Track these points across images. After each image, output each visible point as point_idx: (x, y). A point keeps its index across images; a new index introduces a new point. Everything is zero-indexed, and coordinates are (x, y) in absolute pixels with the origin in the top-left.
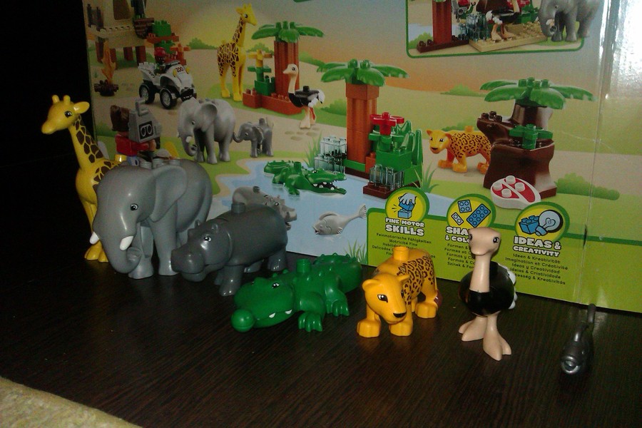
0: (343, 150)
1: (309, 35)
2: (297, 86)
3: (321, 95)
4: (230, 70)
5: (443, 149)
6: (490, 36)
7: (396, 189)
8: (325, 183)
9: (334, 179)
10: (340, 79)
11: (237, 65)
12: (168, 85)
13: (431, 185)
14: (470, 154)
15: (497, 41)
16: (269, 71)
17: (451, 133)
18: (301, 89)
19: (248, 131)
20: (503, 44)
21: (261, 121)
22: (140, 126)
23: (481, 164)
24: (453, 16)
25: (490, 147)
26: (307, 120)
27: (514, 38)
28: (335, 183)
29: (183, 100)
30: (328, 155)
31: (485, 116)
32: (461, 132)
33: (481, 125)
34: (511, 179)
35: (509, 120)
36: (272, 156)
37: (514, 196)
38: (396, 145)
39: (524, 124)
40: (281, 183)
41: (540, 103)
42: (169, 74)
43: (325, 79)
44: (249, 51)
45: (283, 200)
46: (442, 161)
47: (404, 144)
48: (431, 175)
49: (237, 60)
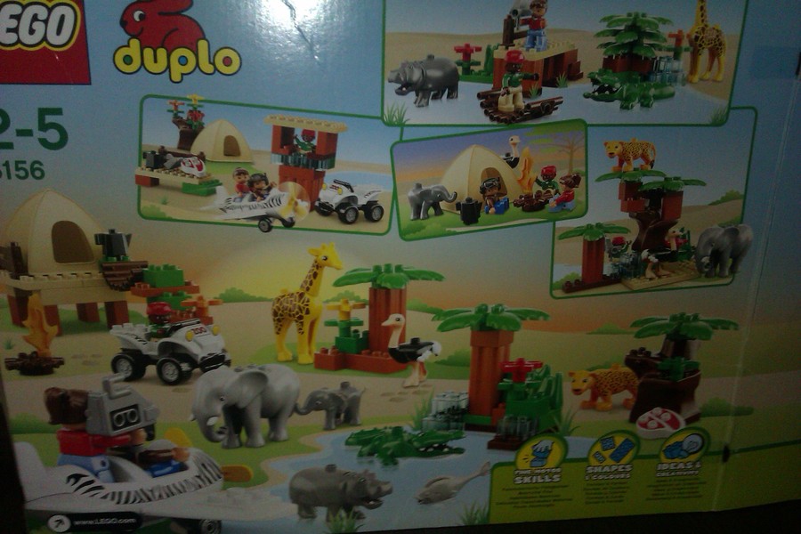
0: (463, 405)
1: (424, 279)
2: (402, 338)
3: (437, 347)
4: (294, 326)
5: (586, 390)
6: (644, 274)
7: (530, 438)
8: (436, 445)
9: (449, 438)
10: (463, 327)
11: (307, 320)
12: (175, 354)
13: (571, 428)
14: (615, 391)
15: (651, 279)
16: (361, 323)
17: (597, 372)
18: (408, 342)
19: (321, 399)
20: (657, 281)
21: (344, 386)
22: (113, 413)
23: (627, 400)
24: (606, 255)
25: (638, 382)
26: (414, 376)
27: (668, 276)
28: (450, 444)
29: (205, 371)
30: (442, 413)
31: (634, 353)
32: (607, 370)
33: (629, 362)
34: (658, 410)
35: (658, 354)
36: (359, 425)
37: (660, 426)
38: (531, 391)
39: (673, 357)
40: (371, 454)
41: (690, 335)
42: (178, 338)
43: (442, 328)
44: (327, 301)
45: (372, 475)
46: (585, 402)
47: (542, 389)
48: (572, 418)
49: (308, 312)
